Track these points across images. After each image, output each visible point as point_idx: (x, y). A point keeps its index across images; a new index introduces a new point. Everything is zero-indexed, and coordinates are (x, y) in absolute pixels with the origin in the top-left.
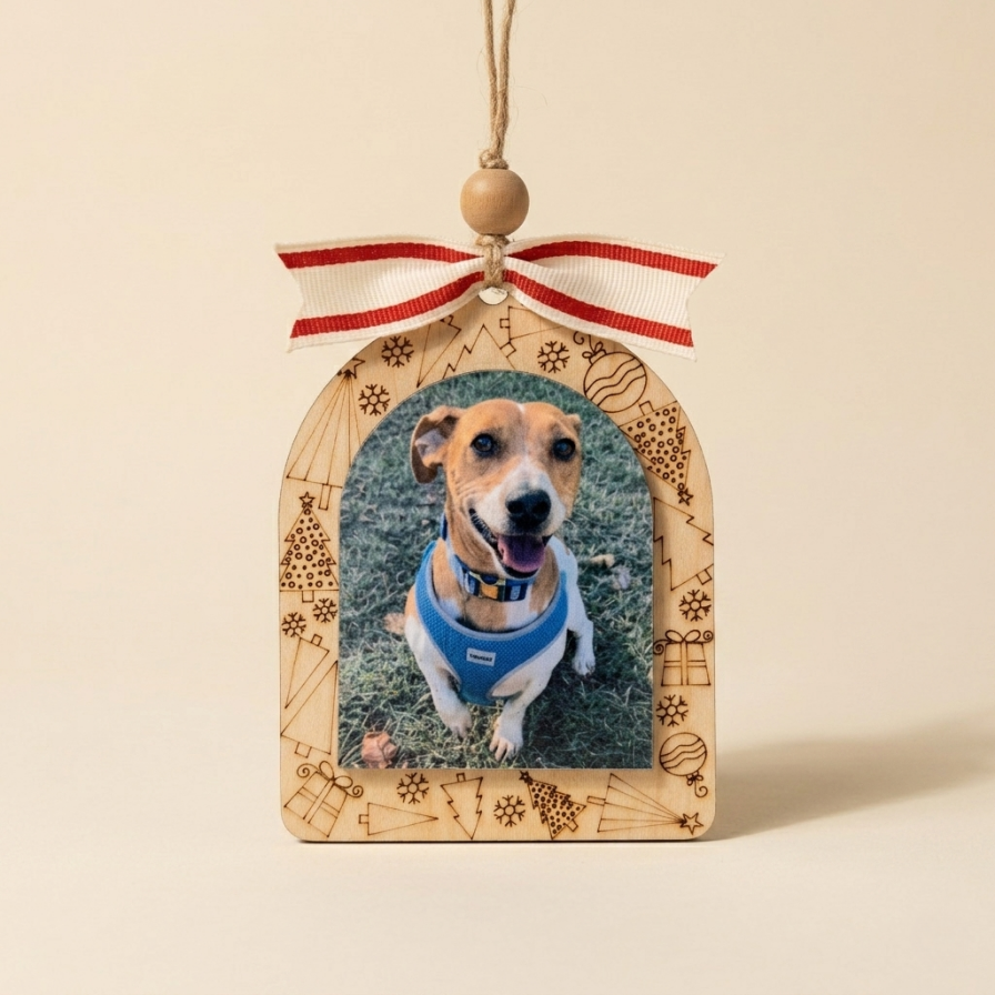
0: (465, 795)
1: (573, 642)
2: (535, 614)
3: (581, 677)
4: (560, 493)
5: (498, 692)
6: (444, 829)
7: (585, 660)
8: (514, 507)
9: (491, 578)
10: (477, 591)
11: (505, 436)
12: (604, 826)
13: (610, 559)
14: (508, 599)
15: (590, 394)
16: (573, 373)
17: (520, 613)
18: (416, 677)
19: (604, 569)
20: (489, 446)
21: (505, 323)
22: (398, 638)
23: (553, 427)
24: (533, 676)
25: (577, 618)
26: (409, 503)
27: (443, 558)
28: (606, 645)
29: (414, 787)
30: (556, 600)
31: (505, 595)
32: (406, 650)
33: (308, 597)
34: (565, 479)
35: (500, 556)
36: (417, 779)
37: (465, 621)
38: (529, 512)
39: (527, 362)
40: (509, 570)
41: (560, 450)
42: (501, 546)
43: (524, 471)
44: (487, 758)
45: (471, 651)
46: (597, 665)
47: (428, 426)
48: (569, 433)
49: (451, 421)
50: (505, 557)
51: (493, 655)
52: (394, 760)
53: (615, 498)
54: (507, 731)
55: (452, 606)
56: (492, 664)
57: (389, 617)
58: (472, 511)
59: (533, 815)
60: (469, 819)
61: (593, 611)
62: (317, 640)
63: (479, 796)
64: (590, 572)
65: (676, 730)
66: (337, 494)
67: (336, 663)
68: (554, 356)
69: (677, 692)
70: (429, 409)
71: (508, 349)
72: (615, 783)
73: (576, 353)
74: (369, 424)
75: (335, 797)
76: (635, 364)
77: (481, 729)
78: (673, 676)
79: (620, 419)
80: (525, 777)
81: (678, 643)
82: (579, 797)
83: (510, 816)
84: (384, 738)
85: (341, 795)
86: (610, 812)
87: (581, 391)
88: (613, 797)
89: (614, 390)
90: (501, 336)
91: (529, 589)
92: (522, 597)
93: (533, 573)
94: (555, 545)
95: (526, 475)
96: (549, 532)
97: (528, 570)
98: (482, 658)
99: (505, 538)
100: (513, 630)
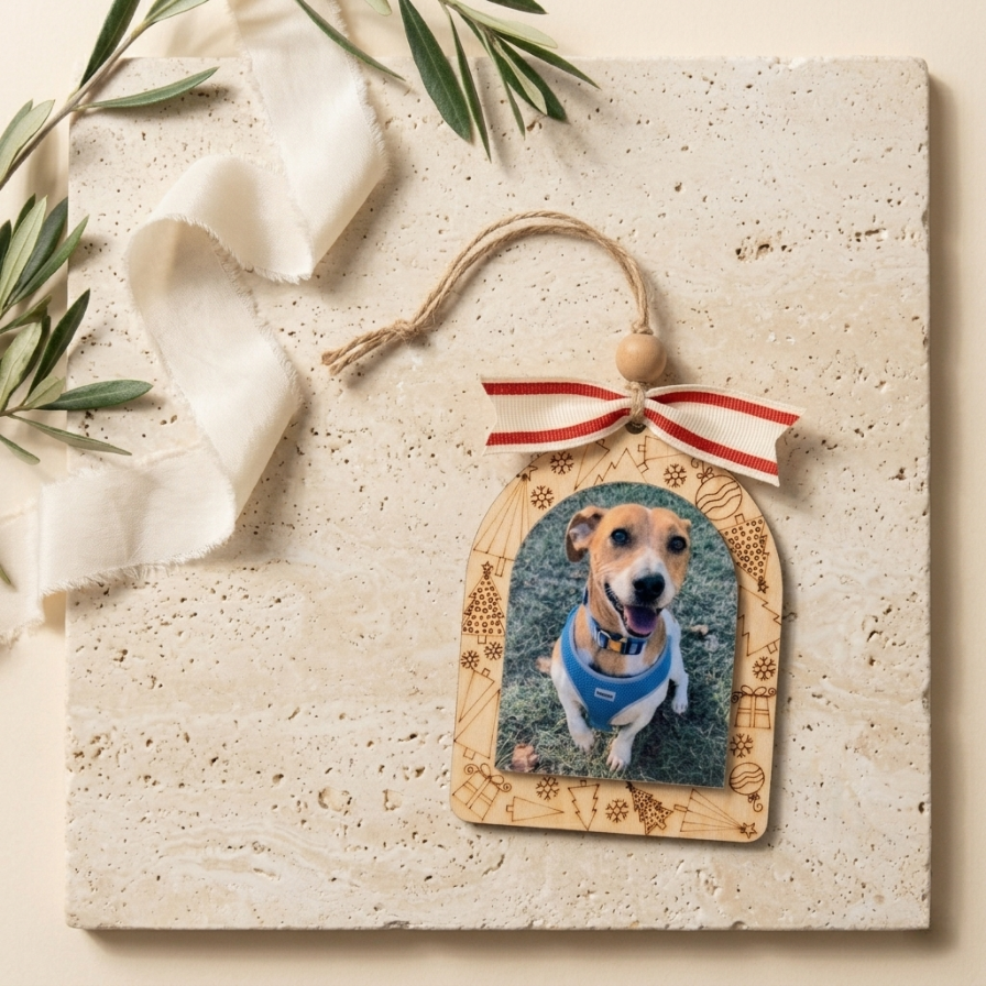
0: (585, 797)
1: (672, 687)
2: (646, 666)
3: (677, 715)
4: (673, 577)
5: (616, 721)
6: (568, 822)
7: (681, 703)
8: (638, 585)
9: (617, 637)
10: (606, 645)
11: (635, 532)
12: (685, 827)
13: (704, 629)
14: (627, 653)
15: (700, 505)
16: (688, 491)
17: (634, 664)
18: (557, 706)
19: (700, 637)
20: (623, 538)
22: (545, 675)
23: (671, 528)
24: (640, 713)
25: (677, 671)
26: (561, 576)
27: (582, 621)
29: (546, 791)
30: (663, 656)
31: (625, 650)
32: (551, 684)
33: (482, 640)
34: (677, 566)
35: (624, 620)
36: (551, 782)
37: (596, 667)
38: (648, 588)
39: (656, 478)
40: (630, 631)
41: (675, 545)
42: (626, 613)
43: (647, 559)
44: (603, 771)
45: (598, 689)
47: (580, 520)
48: (682, 533)
49: (597, 517)
50: (628, 622)
51: (613, 694)
52: (536, 766)
53: (712, 583)
54: (619, 751)
55: (586, 656)
56: (613, 700)
57: (540, 660)
58: (607, 585)
59: (633, 816)
60: (586, 814)
61: (689, 665)
62: (486, 673)
63: (595, 798)
64: (689, 638)
65: (743, 760)
66: (510, 566)
67: (499, 691)
68: (676, 475)
69: (746, 732)
70: (582, 508)
71: (643, 467)
72: (695, 796)
73: (692, 474)
74: (537, 515)
75: (491, 790)
76: (737, 486)
77: (601, 748)
78: (744, 720)
79: (720, 526)
80: (631, 788)
81: (751, 695)
82: (668, 805)
83: (617, 815)
84: (530, 748)
85: (495, 789)
86: (690, 817)
87: (693, 503)
88: (693, 806)
89: (718, 504)
90: (639, 458)
91: (644, 647)
92: (638, 652)
93: (648, 635)
94: (666, 615)
95: (648, 561)
96: (661, 605)
97: (644, 632)
98: (605, 695)
99: (629, 608)
100: (629, 676)
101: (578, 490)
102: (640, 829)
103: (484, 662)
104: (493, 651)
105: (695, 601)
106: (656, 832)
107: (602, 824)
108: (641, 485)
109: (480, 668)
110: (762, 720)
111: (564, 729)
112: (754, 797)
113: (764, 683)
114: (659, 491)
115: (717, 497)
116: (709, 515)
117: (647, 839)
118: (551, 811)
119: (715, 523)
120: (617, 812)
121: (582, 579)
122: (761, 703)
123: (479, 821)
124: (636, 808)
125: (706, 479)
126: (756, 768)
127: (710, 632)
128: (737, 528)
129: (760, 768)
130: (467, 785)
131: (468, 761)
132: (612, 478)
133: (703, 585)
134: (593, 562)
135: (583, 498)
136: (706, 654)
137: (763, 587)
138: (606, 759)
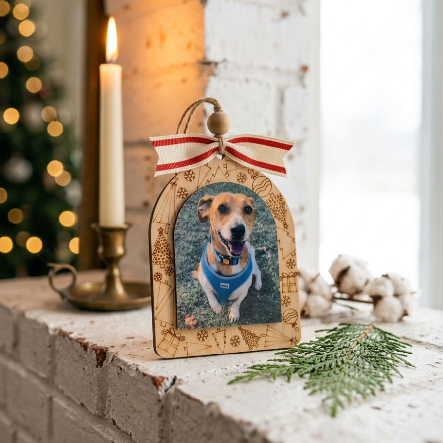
0: (220, 336)
1: (254, 278)
6: (214, 350)
8: (233, 231)
9: (227, 257)
10: (222, 261)
11: (229, 205)
12: (266, 344)
13: (265, 248)
14: (233, 264)
15: (254, 191)
16: (249, 183)
17: (236, 269)
18: (202, 294)
19: (263, 252)
20: (224, 209)
21: (225, 166)
22: (196, 280)
23: (244, 202)
25: (256, 271)
26: (198, 231)
27: (210, 250)
28: (266, 279)
29: (202, 337)
30: (248, 264)
31: (232, 262)
33: (163, 266)
35: (229, 249)
36: (204, 332)
37: (219, 273)
38: (238, 232)
39: (233, 179)
40: (233, 254)
41: (247, 210)
42: (230, 246)
43: (235, 218)
44: (228, 324)
45: (221, 284)
46: (263, 286)
48: (249, 204)
50: (231, 250)
51: (228, 285)
52: (196, 326)
53: (265, 227)
54: (234, 313)
55: (214, 267)
56: (229, 288)
57: (192, 272)
58: (219, 233)
59: (243, 342)
60: (222, 345)
61: (260, 266)
62: (166, 282)
63: (225, 337)
64: (259, 254)
65: (287, 308)
66: (172, 228)
67: (173, 291)
68: (242, 177)
69: (287, 294)
70: (203, 196)
71: (227, 175)
72: (269, 328)
73: (249, 176)
74: (181, 201)
75: (176, 341)
76: (268, 180)
77: (226, 311)
78: (286, 289)
79: (264, 199)
80: (240, 329)
81: (287, 277)
82: (258, 334)
83: (236, 343)
84: (193, 317)
85: (178, 340)
86: (268, 339)
87: (251, 189)
88: (269, 333)
89: (262, 189)
90: (225, 171)
91: (239, 260)
92: (237, 263)
93: (240, 254)
94: (247, 244)
95: (236, 219)
96: (245, 240)
97: (239, 253)
98: (224, 286)
99: (231, 242)
100: (235, 275)
101: (199, 188)
102: (247, 349)
103: (164, 277)
104: (168, 271)
105: (259, 235)
106: (254, 349)
107: (230, 348)
108: (228, 184)
109: (163, 281)
110: (293, 288)
111: (208, 305)
112: (294, 325)
113: (292, 271)
114: (236, 186)
115: (261, 186)
116: (260, 195)
117: (250, 352)
118: (205, 347)
119: (262, 198)
120: (235, 341)
121: (207, 231)
122: (292, 280)
123: (172, 357)
124: (244, 338)
125: (255, 178)
126: (293, 311)
127: (267, 250)
128: (271, 200)
129: (295, 311)
130: (164, 340)
131: (163, 328)
132: (214, 181)
133: (261, 227)
134: (211, 222)
135: (200, 192)
136: (267, 260)
137: (286, 226)
138: (228, 317)
